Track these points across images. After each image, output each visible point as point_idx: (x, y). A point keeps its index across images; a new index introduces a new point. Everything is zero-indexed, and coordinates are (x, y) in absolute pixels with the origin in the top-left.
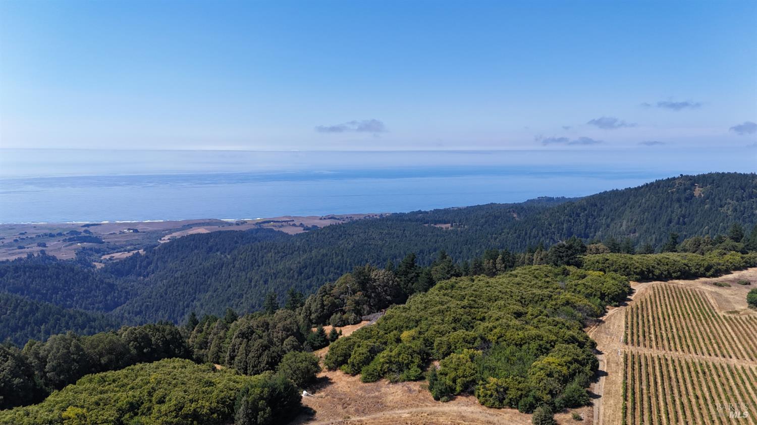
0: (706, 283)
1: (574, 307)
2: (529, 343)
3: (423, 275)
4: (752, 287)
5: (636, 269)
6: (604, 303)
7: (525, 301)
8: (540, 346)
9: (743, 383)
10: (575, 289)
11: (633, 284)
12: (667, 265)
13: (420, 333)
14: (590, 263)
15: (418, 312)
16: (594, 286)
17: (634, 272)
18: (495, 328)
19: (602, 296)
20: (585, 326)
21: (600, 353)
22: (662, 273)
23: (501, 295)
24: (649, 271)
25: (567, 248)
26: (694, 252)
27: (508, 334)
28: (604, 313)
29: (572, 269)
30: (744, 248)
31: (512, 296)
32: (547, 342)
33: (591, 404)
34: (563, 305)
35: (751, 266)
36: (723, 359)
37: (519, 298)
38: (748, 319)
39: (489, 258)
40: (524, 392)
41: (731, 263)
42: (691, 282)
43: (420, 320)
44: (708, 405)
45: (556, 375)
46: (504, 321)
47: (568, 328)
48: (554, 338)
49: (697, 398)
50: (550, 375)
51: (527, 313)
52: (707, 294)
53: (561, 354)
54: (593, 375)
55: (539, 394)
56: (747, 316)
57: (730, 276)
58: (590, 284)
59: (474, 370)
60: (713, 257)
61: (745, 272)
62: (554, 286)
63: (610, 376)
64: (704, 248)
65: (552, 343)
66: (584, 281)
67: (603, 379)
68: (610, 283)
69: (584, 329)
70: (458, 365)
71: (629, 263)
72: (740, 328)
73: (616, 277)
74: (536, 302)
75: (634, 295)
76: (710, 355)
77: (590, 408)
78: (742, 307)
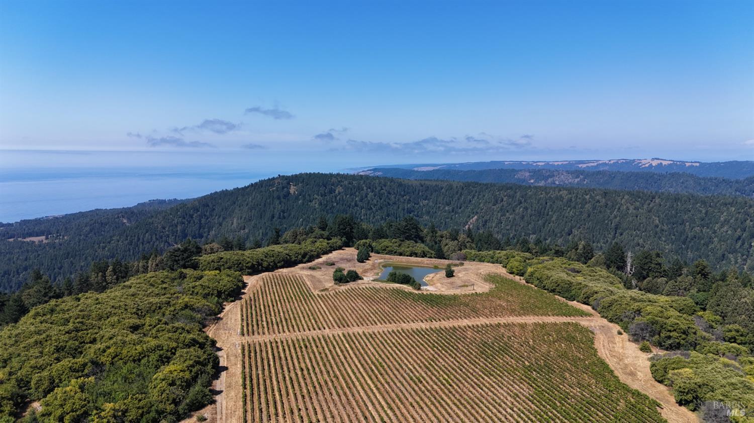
0: (303, 268)
1: (193, 309)
2: (148, 356)
3: (11, 303)
4: (336, 267)
5: (247, 263)
6: (221, 301)
7: (142, 313)
8: (160, 356)
9: (334, 348)
10: (193, 292)
11: (246, 279)
12: (273, 256)
13: (10, 374)
14: (206, 263)
15: (6, 349)
16: (210, 285)
17: (246, 267)
18: (109, 348)
19: (219, 294)
20: (204, 326)
21: (220, 349)
22: (269, 264)
23: (113, 311)
24: (259, 264)
25: (182, 252)
26: (293, 243)
27: (125, 352)
28: (221, 309)
29: (188, 272)
30: (328, 236)
31: (126, 310)
32: (167, 351)
33: (214, 402)
34: (182, 309)
35: (334, 250)
36: (319, 331)
37: (134, 310)
38: (335, 293)
39: (97, 271)
40: (145, 410)
41: (320, 249)
42: (292, 269)
43: (10, 358)
44: (310, 374)
45: (178, 383)
46: (120, 338)
47: (188, 332)
48: (175, 345)
49: (302, 370)
50: (172, 384)
51: (144, 325)
52: (305, 278)
53: (182, 360)
54: (215, 373)
55: (161, 406)
56: (334, 291)
57: (320, 260)
58: (207, 284)
59: (85, 401)
60: (307, 246)
61: (330, 255)
62: (172, 291)
63: (230, 369)
64: (300, 239)
65: (173, 351)
66: (200, 282)
67: (224, 374)
68: (226, 280)
69: (204, 330)
70: (65, 400)
71: (241, 259)
72: (330, 302)
73: (230, 274)
74: (154, 311)
75: (247, 289)
76: (310, 330)
77: (213, 406)
78: (330, 285)
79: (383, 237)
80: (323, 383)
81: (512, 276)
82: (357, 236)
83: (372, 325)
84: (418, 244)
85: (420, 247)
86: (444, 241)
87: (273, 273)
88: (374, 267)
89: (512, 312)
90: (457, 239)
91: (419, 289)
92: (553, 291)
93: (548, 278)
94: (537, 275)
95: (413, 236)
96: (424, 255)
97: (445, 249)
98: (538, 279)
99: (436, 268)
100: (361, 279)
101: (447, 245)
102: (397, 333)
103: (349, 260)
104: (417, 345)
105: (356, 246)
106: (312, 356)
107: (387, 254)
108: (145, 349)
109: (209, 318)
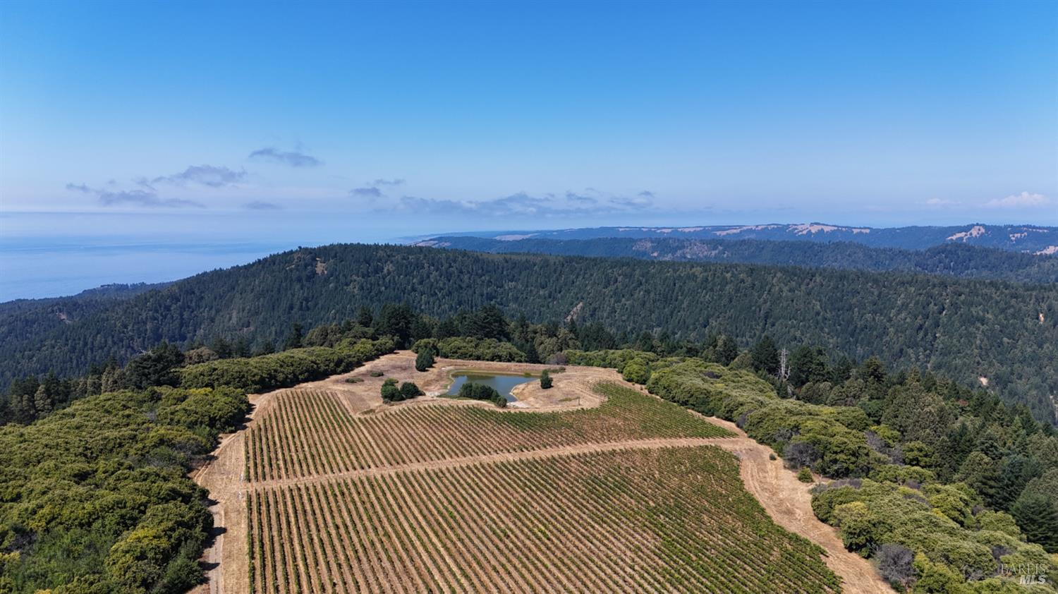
0: (337, 381)
1: (172, 446)
2: (103, 518)
4: (385, 378)
5: (254, 376)
6: (214, 431)
7: (92, 453)
8: (122, 516)
9: (384, 494)
10: (172, 420)
11: (252, 399)
12: (292, 365)
14: (192, 377)
16: (199, 410)
17: (252, 381)
18: (42, 507)
19: (212, 422)
20: (190, 470)
21: (214, 503)
22: (287, 377)
23: (48, 452)
24: (271, 377)
25: (154, 361)
26: (321, 345)
27: (66, 512)
28: (216, 444)
29: (165, 390)
30: (373, 334)
31: (67, 450)
32: (133, 509)
33: (206, 580)
34: (155, 446)
35: (383, 354)
36: (362, 471)
37: (81, 450)
38: (384, 416)
39: (20, 392)
41: (362, 353)
42: (321, 383)
44: (349, 533)
45: (151, 555)
46: (58, 492)
47: (165, 479)
48: (144, 499)
49: (337, 527)
50: (142, 557)
51: (96, 471)
52: (339, 396)
53: (156, 521)
54: (207, 538)
56: (382, 413)
57: (362, 369)
58: (193, 408)
60: (343, 349)
61: (377, 361)
62: (139, 420)
63: (230, 531)
64: (333, 339)
65: (142, 508)
66: (184, 405)
67: (220, 539)
68: (221, 401)
69: (189, 475)
71: (245, 369)
72: (377, 429)
73: (228, 392)
74: (111, 451)
75: (254, 413)
76: (348, 470)
77: (204, 586)
78: (377, 404)
79: (453, 335)
80: (368, 545)
81: (630, 384)
82: (415, 334)
83: (439, 459)
84: (502, 344)
85: (505, 347)
86: (539, 338)
87: (293, 389)
88: (440, 377)
89: (632, 434)
90: (555, 336)
91: (504, 406)
92: (685, 403)
93: (678, 385)
94: (663, 382)
95: (495, 332)
96: (511, 358)
97: (540, 349)
98: (665, 388)
99: (528, 376)
100: (422, 394)
101: (542, 343)
102: (474, 469)
103: (404, 369)
104: (501, 485)
105: (414, 348)
106: (351, 507)
107: (458, 358)
108: (98, 507)
109: (198, 457)
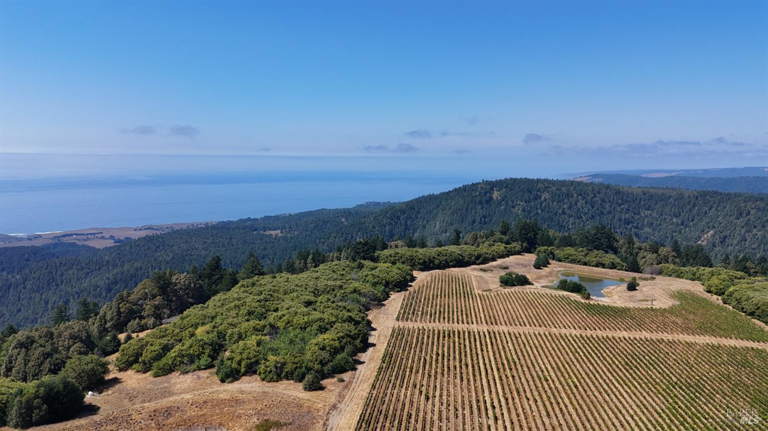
0: (475, 269)
1: (360, 294)
2: (312, 326)
3: (227, 276)
4: (508, 271)
5: (419, 260)
6: (387, 290)
7: (318, 292)
8: (320, 326)
9: (475, 341)
10: (365, 279)
11: (415, 273)
12: (446, 256)
13: (214, 327)
14: (385, 257)
15: (215, 309)
16: (380, 276)
17: (419, 263)
18: (284, 316)
19: (387, 284)
20: (368, 309)
21: (375, 330)
22: (441, 263)
23: (296, 288)
24: (431, 261)
25: (363, 245)
26: (472, 245)
27: (295, 320)
28: (387, 296)
29: (367, 263)
30: (508, 240)
31: (306, 289)
32: (328, 324)
33: (355, 369)
34: (351, 293)
35: (512, 255)
36: (466, 325)
37: (312, 290)
38: (496, 295)
39: (300, 258)
40: (298, 365)
41: (496, 252)
42: (463, 269)
43: (216, 316)
44: (444, 359)
45: (328, 348)
46: (294, 309)
47: (349, 311)
48: (334, 319)
49: (438, 354)
50: (323, 349)
51: (317, 302)
52: (473, 278)
53: (336, 332)
54: (362, 347)
55: (311, 364)
56: (495, 293)
57: (494, 263)
58: (377, 274)
59: (258, 352)
60: (484, 249)
61: (507, 259)
62: (348, 278)
63: (377, 346)
64: (480, 241)
65: (332, 324)
66: (373, 272)
67: (371, 349)
68: (395, 272)
69: (366, 313)
70: (244, 349)
71: (415, 255)
72: (488, 302)
73: (401, 268)
74: (328, 292)
75: (415, 282)
76: (458, 323)
77: (353, 372)
78: (495, 287)
79: (570, 246)
80: (452, 368)
81: (709, 295)
82: (540, 243)
83: (521, 325)
84: (608, 255)
85: (610, 257)
86: (641, 254)
87: (443, 271)
88: (551, 274)
90: (656, 252)
91: (588, 298)
92: (752, 314)
93: (748, 299)
94: (736, 295)
95: (604, 246)
96: (613, 266)
97: (641, 262)
98: (737, 300)
99: (622, 280)
100: (530, 284)
101: (644, 257)
102: (543, 336)
103: (524, 266)
104: (558, 348)
105: (536, 252)
106: (452, 345)
107: (569, 262)
108: (310, 320)
109: (373, 302)
